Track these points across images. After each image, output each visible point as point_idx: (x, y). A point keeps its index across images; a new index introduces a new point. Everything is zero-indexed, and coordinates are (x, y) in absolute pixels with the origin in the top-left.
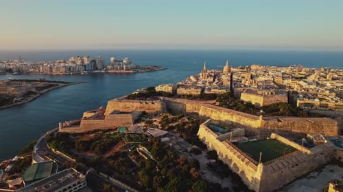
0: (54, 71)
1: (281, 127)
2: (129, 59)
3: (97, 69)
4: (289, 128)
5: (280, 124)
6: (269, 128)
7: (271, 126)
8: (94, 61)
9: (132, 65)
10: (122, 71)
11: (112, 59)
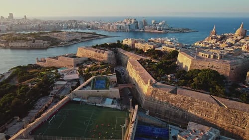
0: (110, 28)
1: (172, 101)
2: (166, 22)
3: (138, 29)
4: (184, 106)
5: (172, 96)
6: (157, 98)
7: (160, 96)
8: (137, 22)
9: (165, 27)
10: (156, 31)
11: (153, 22)
